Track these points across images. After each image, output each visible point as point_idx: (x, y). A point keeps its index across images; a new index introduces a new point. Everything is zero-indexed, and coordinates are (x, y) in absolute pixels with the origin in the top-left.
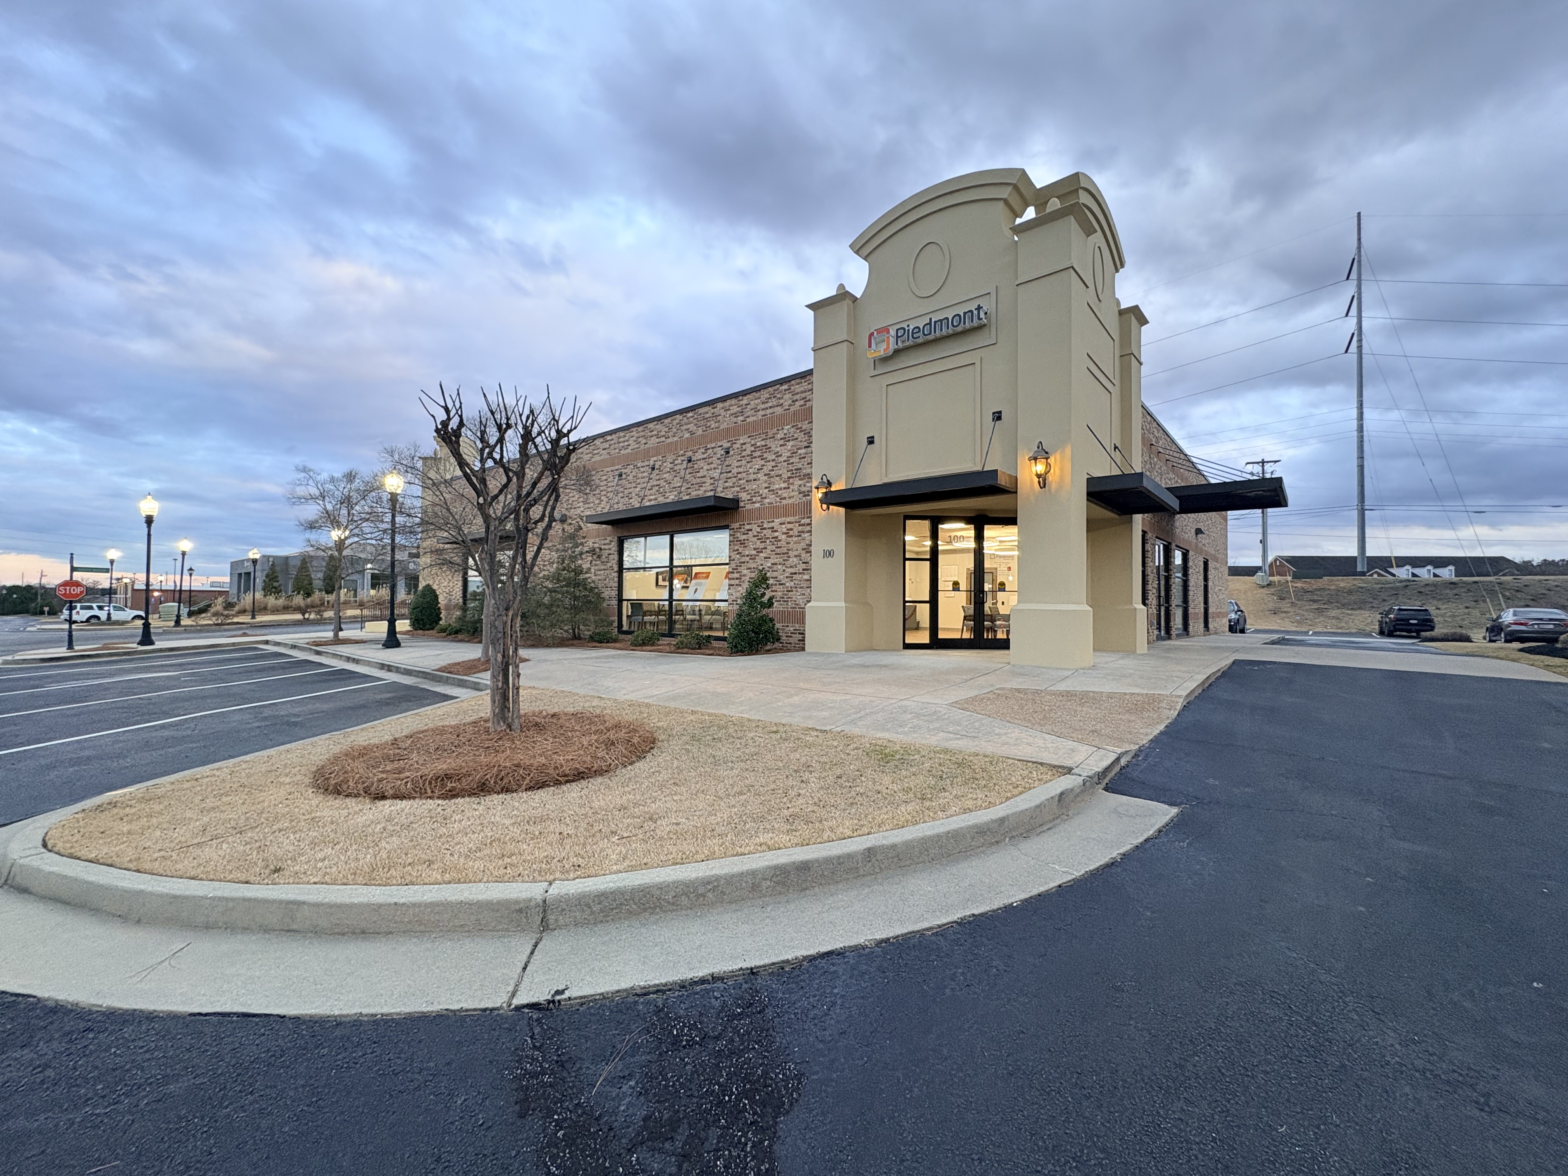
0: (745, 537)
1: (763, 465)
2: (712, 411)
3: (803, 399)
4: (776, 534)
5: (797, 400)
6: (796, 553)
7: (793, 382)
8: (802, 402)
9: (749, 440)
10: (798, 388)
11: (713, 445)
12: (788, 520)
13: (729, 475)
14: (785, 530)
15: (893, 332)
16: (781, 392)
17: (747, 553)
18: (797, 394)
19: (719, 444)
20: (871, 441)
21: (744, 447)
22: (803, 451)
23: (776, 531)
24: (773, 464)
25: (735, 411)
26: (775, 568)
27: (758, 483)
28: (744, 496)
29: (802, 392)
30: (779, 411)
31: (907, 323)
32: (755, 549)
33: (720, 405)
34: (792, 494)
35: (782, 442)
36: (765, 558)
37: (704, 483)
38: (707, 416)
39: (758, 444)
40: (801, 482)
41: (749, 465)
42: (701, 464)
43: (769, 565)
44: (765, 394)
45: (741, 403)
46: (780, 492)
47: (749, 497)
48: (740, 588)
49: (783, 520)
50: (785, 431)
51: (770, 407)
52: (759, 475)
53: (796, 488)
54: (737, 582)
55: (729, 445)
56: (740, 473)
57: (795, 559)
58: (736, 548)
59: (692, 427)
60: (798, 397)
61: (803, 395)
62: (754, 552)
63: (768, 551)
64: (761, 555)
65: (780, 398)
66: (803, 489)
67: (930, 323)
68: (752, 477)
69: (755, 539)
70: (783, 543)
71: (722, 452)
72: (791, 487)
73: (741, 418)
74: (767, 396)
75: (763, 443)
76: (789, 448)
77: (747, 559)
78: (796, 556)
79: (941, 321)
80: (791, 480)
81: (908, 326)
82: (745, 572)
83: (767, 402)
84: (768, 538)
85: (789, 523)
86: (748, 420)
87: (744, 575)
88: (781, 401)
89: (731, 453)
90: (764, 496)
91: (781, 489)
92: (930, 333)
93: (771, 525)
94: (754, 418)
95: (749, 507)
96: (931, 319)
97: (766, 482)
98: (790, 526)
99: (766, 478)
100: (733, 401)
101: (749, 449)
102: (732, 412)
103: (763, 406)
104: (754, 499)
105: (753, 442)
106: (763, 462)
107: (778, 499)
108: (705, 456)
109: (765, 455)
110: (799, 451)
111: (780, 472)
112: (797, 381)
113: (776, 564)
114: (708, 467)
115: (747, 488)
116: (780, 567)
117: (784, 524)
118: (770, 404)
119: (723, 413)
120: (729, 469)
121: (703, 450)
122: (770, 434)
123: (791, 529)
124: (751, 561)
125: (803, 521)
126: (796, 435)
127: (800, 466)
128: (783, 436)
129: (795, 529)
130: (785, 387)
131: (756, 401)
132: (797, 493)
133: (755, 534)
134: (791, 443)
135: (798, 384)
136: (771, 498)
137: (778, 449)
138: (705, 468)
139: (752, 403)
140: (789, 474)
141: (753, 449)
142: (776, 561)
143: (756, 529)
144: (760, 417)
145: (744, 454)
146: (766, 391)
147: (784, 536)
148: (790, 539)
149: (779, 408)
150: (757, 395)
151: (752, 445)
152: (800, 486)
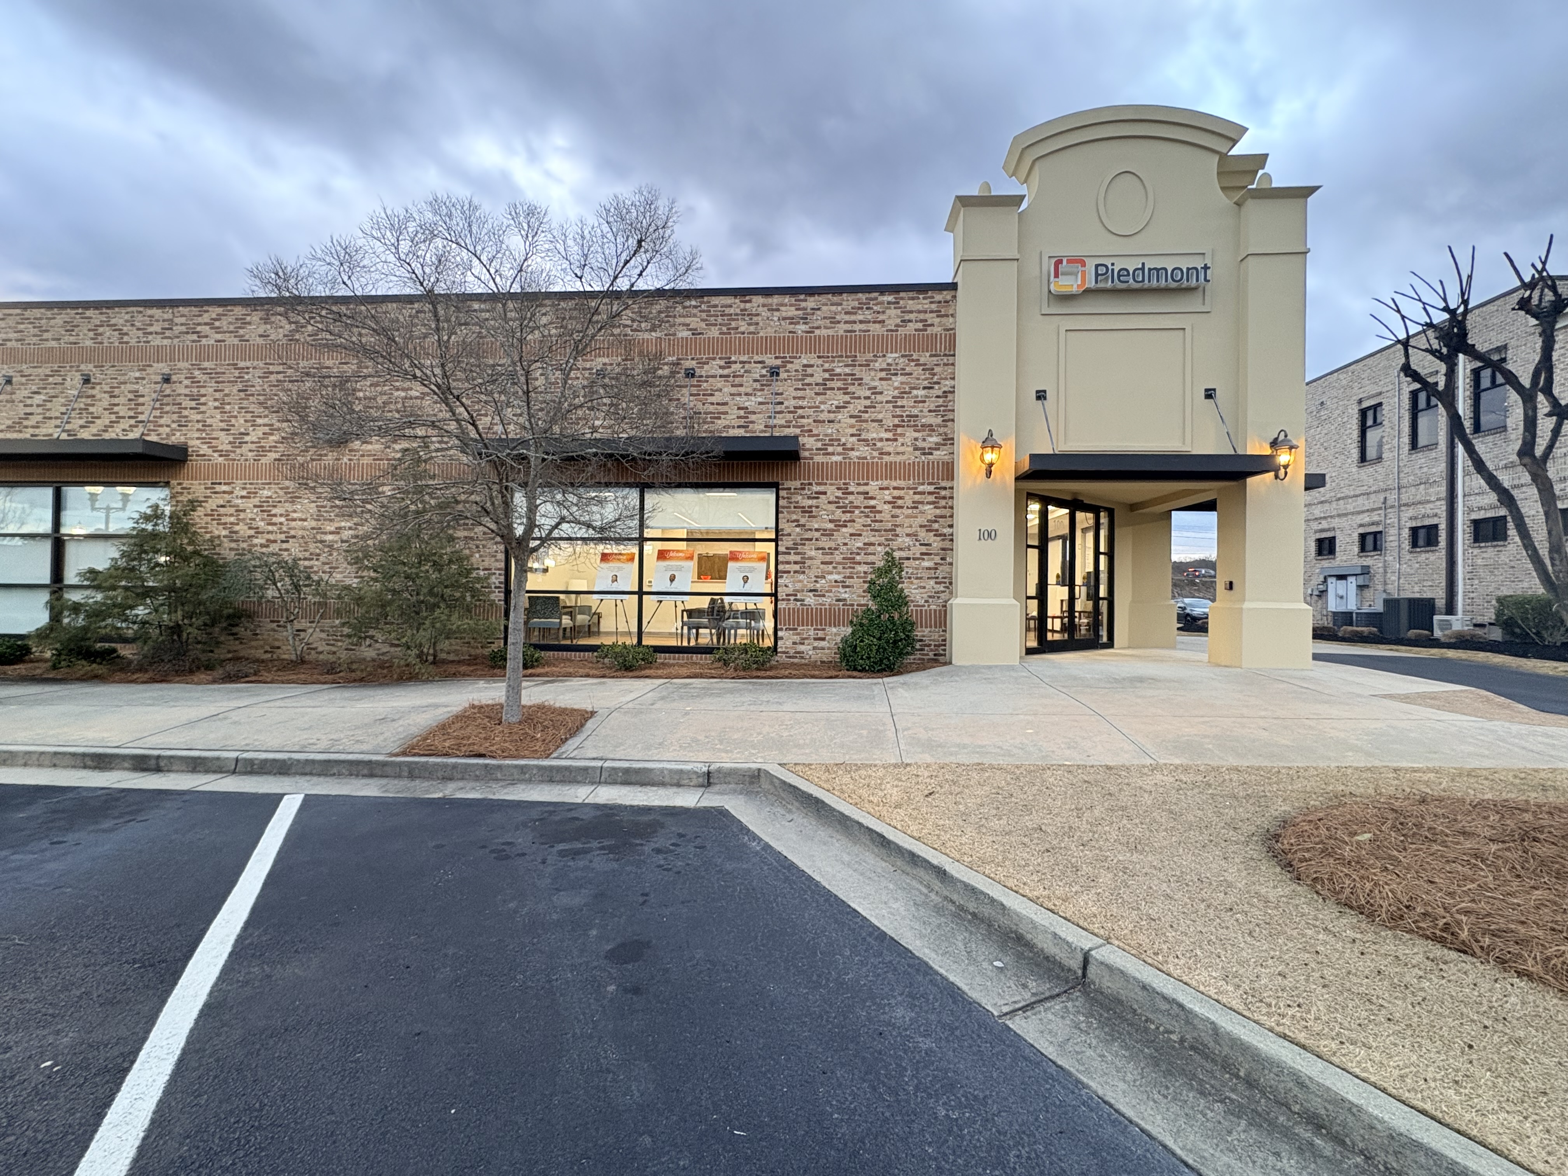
0: (810, 502)
1: (849, 403)
2: (742, 305)
3: (921, 321)
4: (872, 503)
5: (910, 321)
6: (909, 530)
7: (902, 294)
8: (920, 325)
9: (820, 362)
10: (911, 305)
11: (745, 358)
12: (894, 484)
13: (779, 408)
14: (889, 498)
16: (882, 303)
17: (816, 526)
18: (911, 312)
19: (757, 358)
20: (1041, 396)
21: (809, 371)
22: (921, 393)
23: (872, 498)
24: (868, 403)
25: (790, 314)
26: (871, 549)
27: (837, 426)
28: (807, 441)
29: (919, 312)
30: (876, 329)
32: (831, 521)
33: (758, 300)
34: (901, 449)
35: (883, 374)
36: (851, 535)
37: (726, 413)
38: (732, 311)
39: (838, 370)
40: (916, 435)
41: (819, 398)
42: (719, 383)
43: (860, 545)
44: (850, 301)
45: (803, 304)
46: (879, 444)
47: (819, 445)
48: (801, 577)
49: (885, 483)
50: (890, 361)
51: (861, 322)
52: (840, 416)
53: (908, 441)
54: (797, 567)
55: (778, 362)
56: (802, 408)
57: (907, 539)
58: (794, 517)
59: (694, 322)
60: (912, 316)
61: (922, 316)
62: (831, 526)
63: (857, 526)
64: (844, 530)
65: (879, 312)
66: (920, 444)
67: (1143, 269)
68: (824, 416)
69: (832, 507)
70: (886, 516)
71: (764, 372)
72: (900, 440)
73: (801, 328)
74: (856, 304)
75: (847, 370)
76: (896, 384)
77: (817, 535)
78: (908, 535)
79: (1158, 270)
80: (899, 430)
81: (1113, 264)
82: (813, 553)
83: (855, 313)
84: (857, 507)
85: (895, 488)
86: (817, 332)
87: (811, 558)
88: (881, 317)
89: (783, 375)
90: (849, 446)
91: (881, 440)
92: (1143, 280)
93: (862, 489)
94: (830, 332)
95: (819, 459)
96: (1143, 264)
97: (852, 426)
98: (896, 493)
99: (853, 421)
100: (787, 299)
101: (819, 376)
102: (784, 314)
103: (847, 318)
104: (830, 449)
105: (827, 366)
106: (847, 398)
107: (876, 454)
108: (726, 372)
109: (851, 389)
110: (915, 392)
111: (880, 416)
112: (911, 294)
113: (873, 544)
114: (734, 390)
115: (815, 432)
116: (879, 549)
117: (887, 489)
118: (861, 317)
119: (765, 313)
120: (779, 399)
121: (722, 363)
122: (861, 358)
123: (900, 498)
124: (824, 538)
125: (921, 488)
126: (908, 369)
127: (915, 412)
128: (884, 366)
129: (907, 497)
130: (891, 298)
131: (834, 308)
132: (911, 449)
133: (832, 499)
134: (900, 378)
135: (913, 299)
136: (864, 451)
137: (876, 383)
138: (725, 390)
139: (824, 308)
140: (896, 421)
141: (827, 375)
142: (872, 540)
143: (832, 492)
144: (841, 332)
145: (808, 380)
146: (853, 296)
147: (887, 507)
148: (898, 511)
149: (877, 326)
150: (836, 299)
151: (825, 371)
152: (916, 439)
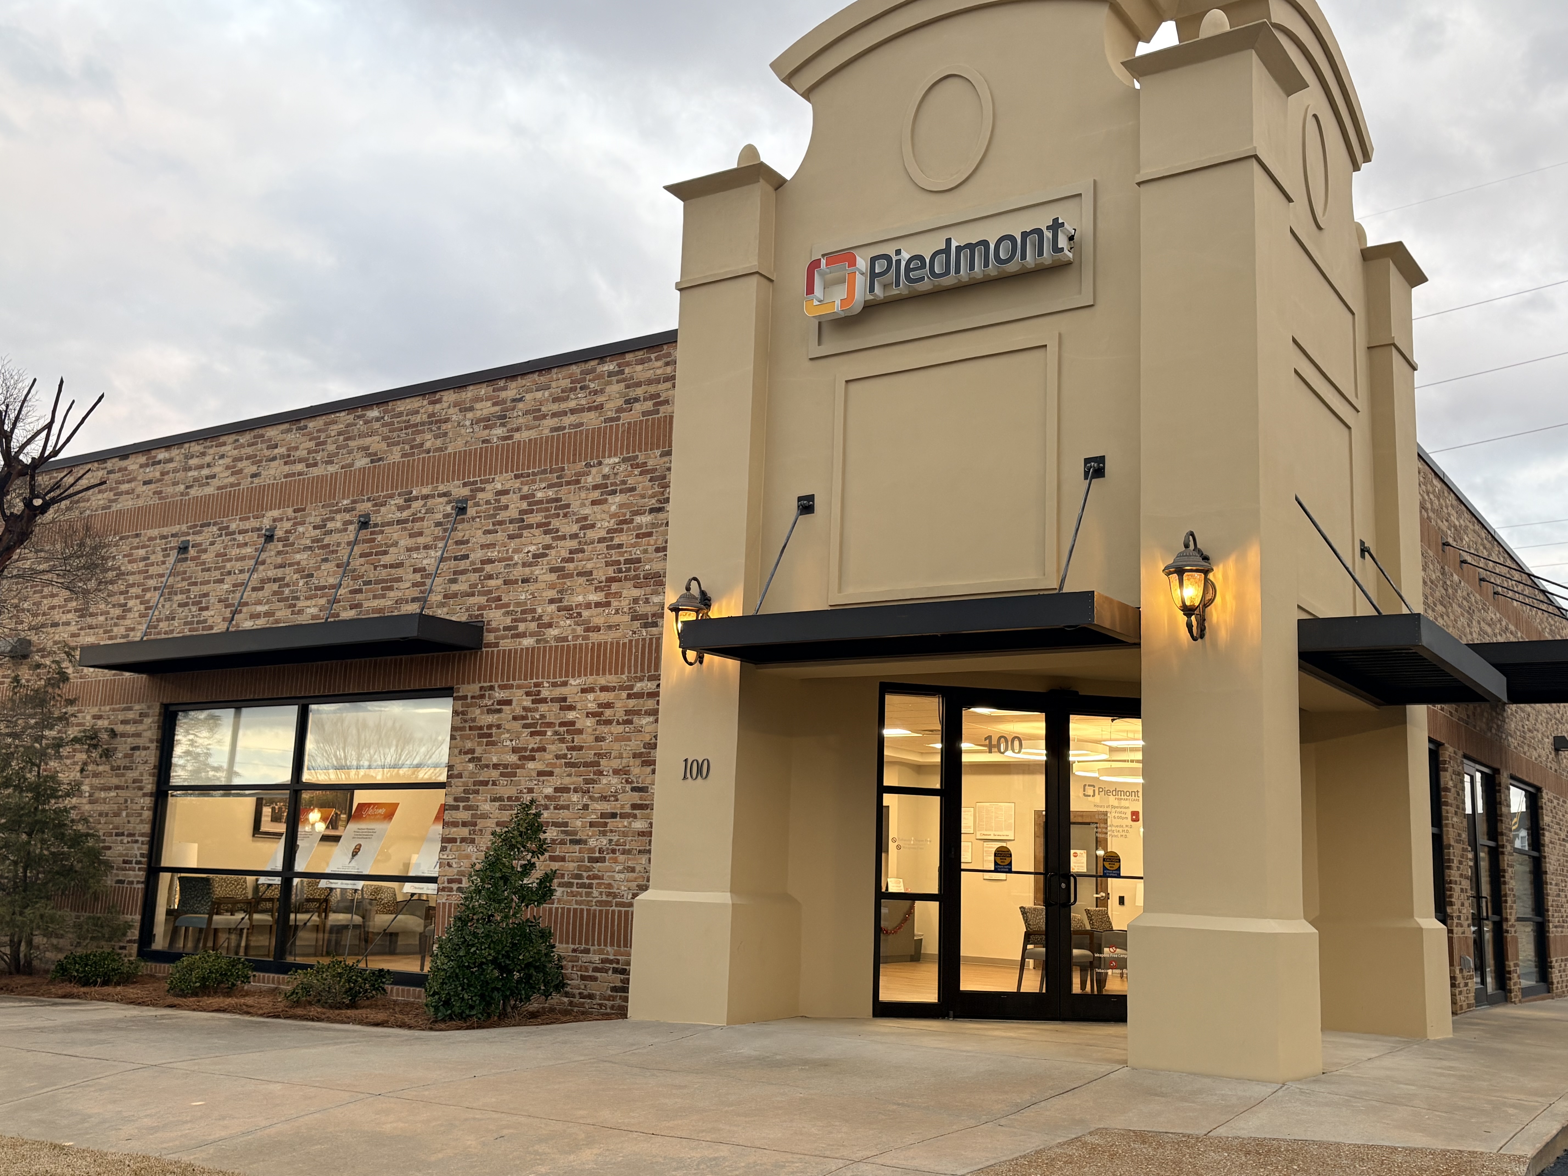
0: (491, 719)
1: (548, 547)
2: (430, 408)
3: (652, 397)
4: (571, 715)
5: (636, 400)
6: (616, 764)
7: (629, 357)
8: (649, 405)
9: (517, 484)
10: (639, 372)
11: (426, 491)
12: (602, 681)
13: (463, 565)
14: (592, 706)
15: (862, 263)
16: (600, 377)
17: (495, 760)
18: (639, 384)
19: (442, 488)
20: (806, 506)
21: (504, 499)
22: (644, 519)
23: (571, 708)
24: (573, 544)
25: (486, 412)
26: (564, 799)
27: (532, 587)
28: (496, 617)
29: (650, 382)
30: (591, 419)
31: (896, 246)
32: (515, 750)
33: (449, 397)
34: (616, 619)
35: (596, 495)
36: (540, 774)
37: (399, 580)
38: (417, 419)
39: (539, 495)
40: (636, 593)
41: (513, 544)
42: (394, 533)
43: (549, 791)
44: (560, 380)
45: (503, 395)
46: (586, 614)
47: (508, 621)
48: (470, 849)
49: (590, 680)
50: (606, 470)
51: (573, 411)
52: (537, 571)
53: (625, 604)
54: (464, 832)
55: (466, 492)
56: (490, 561)
57: (614, 780)
58: (469, 745)
59: (376, 444)
60: (639, 392)
61: (652, 389)
62: (513, 758)
63: (548, 756)
64: (531, 765)
65: (596, 392)
66: (642, 609)
67: (947, 251)
68: (518, 572)
69: (517, 725)
70: (586, 739)
71: (449, 508)
72: (615, 603)
73: (499, 431)
74: (566, 383)
75: (551, 493)
76: (613, 508)
77: (495, 774)
78: (616, 772)
79: (971, 247)
80: (615, 587)
81: (898, 252)
82: (486, 807)
83: (567, 399)
84: (550, 725)
85: (603, 689)
86: (517, 436)
87: (485, 816)
88: (600, 399)
89: (471, 512)
90: (546, 619)
91: (588, 606)
92: (947, 272)
93: (558, 692)
94: (532, 434)
95: (507, 644)
96: (948, 241)
97: (552, 586)
98: (605, 697)
99: (553, 577)
100: (483, 390)
101: (515, 505)
102: (478, 414)
103: (555, 407)
104: (522, 627)
105: (525, 489)
106: (548, 539)
107: (580, 630)
108: (405, 514)
109: (555, 523)
110: (638, 519)
111: (589, 566)
112: (640, 355)
113: (566, 790)
114: (410, 542)
115: (505, 600)
116: (575, 797)
117: (591, 690)
118: (572, 404)
119: (455, 415)
120: (463, 550)
121: (400, 501)
122: (570, 471)
123: (608, 705)
124: (503, 781)
125: (638, 687)
126: (631, 481)
127: (637, 553)
128: (599, 480)
129: (618, 704)
130: (610, 366)
131: (539, 395)
132: (627, 618)
133: (519, 711)
134: (618, 499)
135: (642, 362)
136: (565, 627)
137: (587, 511)
138: (402, 543)
139: (528, 397)
140: (610, 572)
141: (524, 505)
142: (567, 781)
143: (521, 700)
144: (546, 432)
145: (502, 515)
146: (565, 372)
147: (589, 722)
148: (605, 729)
149: (592, 415)
150: (543, 379)
151: (523, 498)
152: (636, 601)
